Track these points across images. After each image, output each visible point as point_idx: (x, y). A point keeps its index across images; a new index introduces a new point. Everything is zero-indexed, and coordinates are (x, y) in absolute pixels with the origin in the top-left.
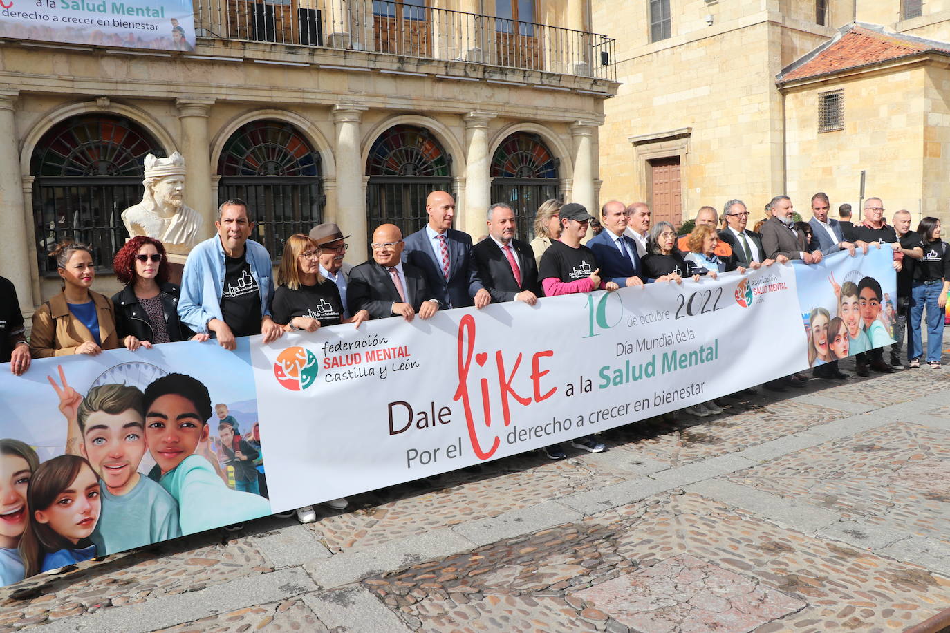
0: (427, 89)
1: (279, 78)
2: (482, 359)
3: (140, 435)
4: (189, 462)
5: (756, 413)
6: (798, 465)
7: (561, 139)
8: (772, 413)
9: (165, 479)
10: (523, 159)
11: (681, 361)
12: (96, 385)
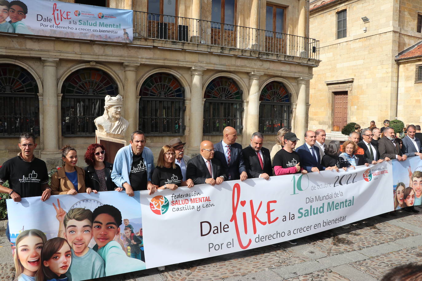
0: (233, 61)
1: (168, 55)
2: (243, 203)
3: (90, 231)
4: (111, 244)
5: (371, 229)
6: (388, 261)
7: (292, 85)
8: (379, 229)
9: (100, 251)
10: (275, 93)
11: (336, 206)
12: (73, 208)
